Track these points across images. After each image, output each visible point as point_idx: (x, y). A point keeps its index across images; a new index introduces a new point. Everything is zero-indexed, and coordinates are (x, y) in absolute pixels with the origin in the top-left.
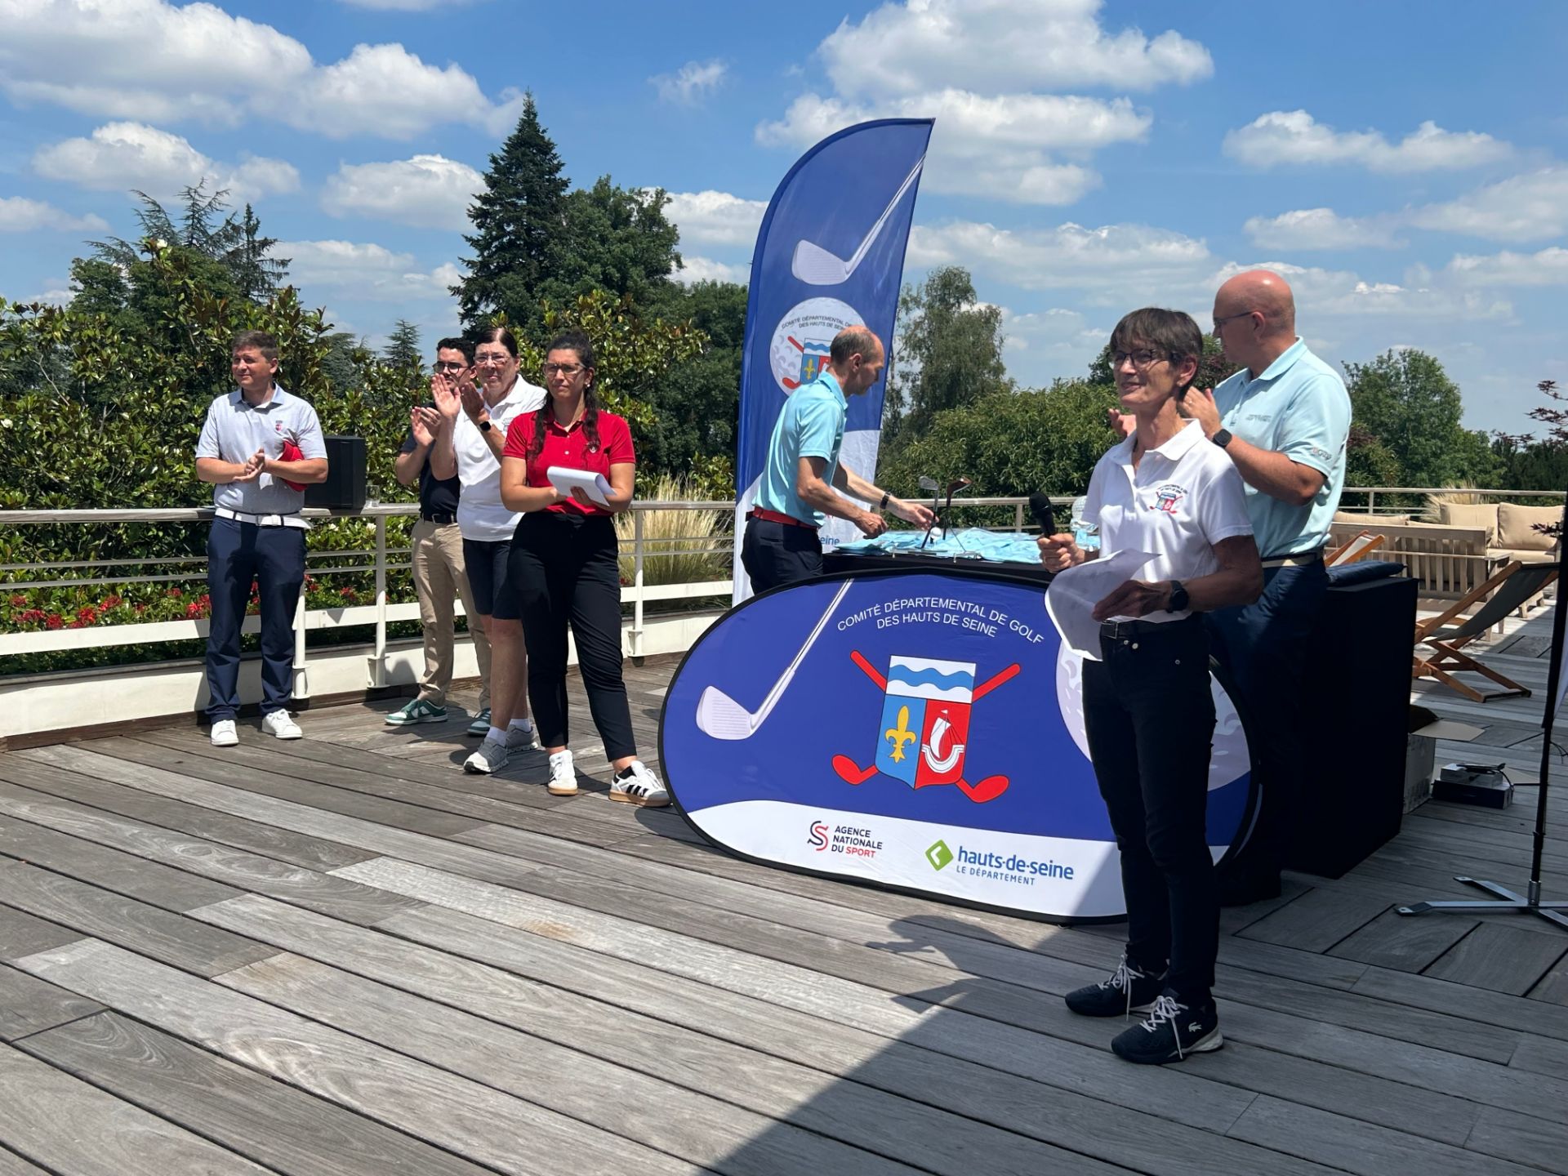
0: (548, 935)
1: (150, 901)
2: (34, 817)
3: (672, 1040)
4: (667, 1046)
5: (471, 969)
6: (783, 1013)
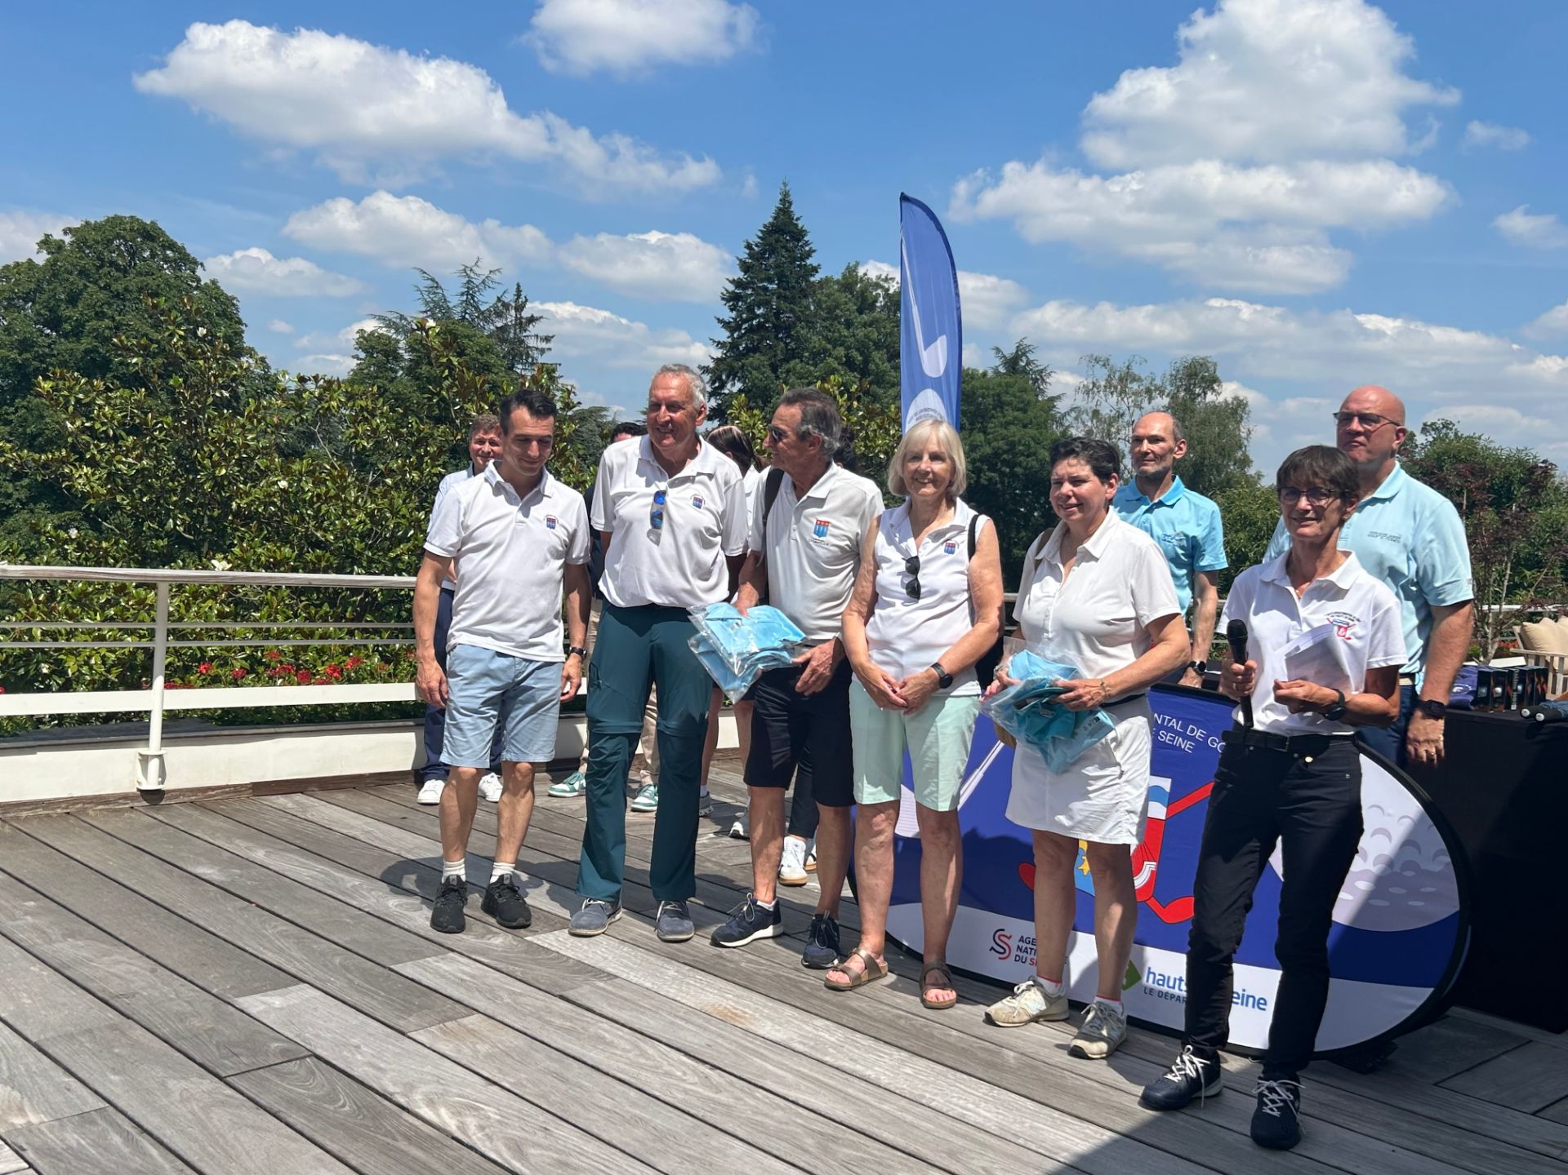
0: (725, 1019)
1: (361, 952)
2: (267, 862)
3: (835, 1139)
4: (831, 1145)
5: (649, 1047)
6: (949, 1123)
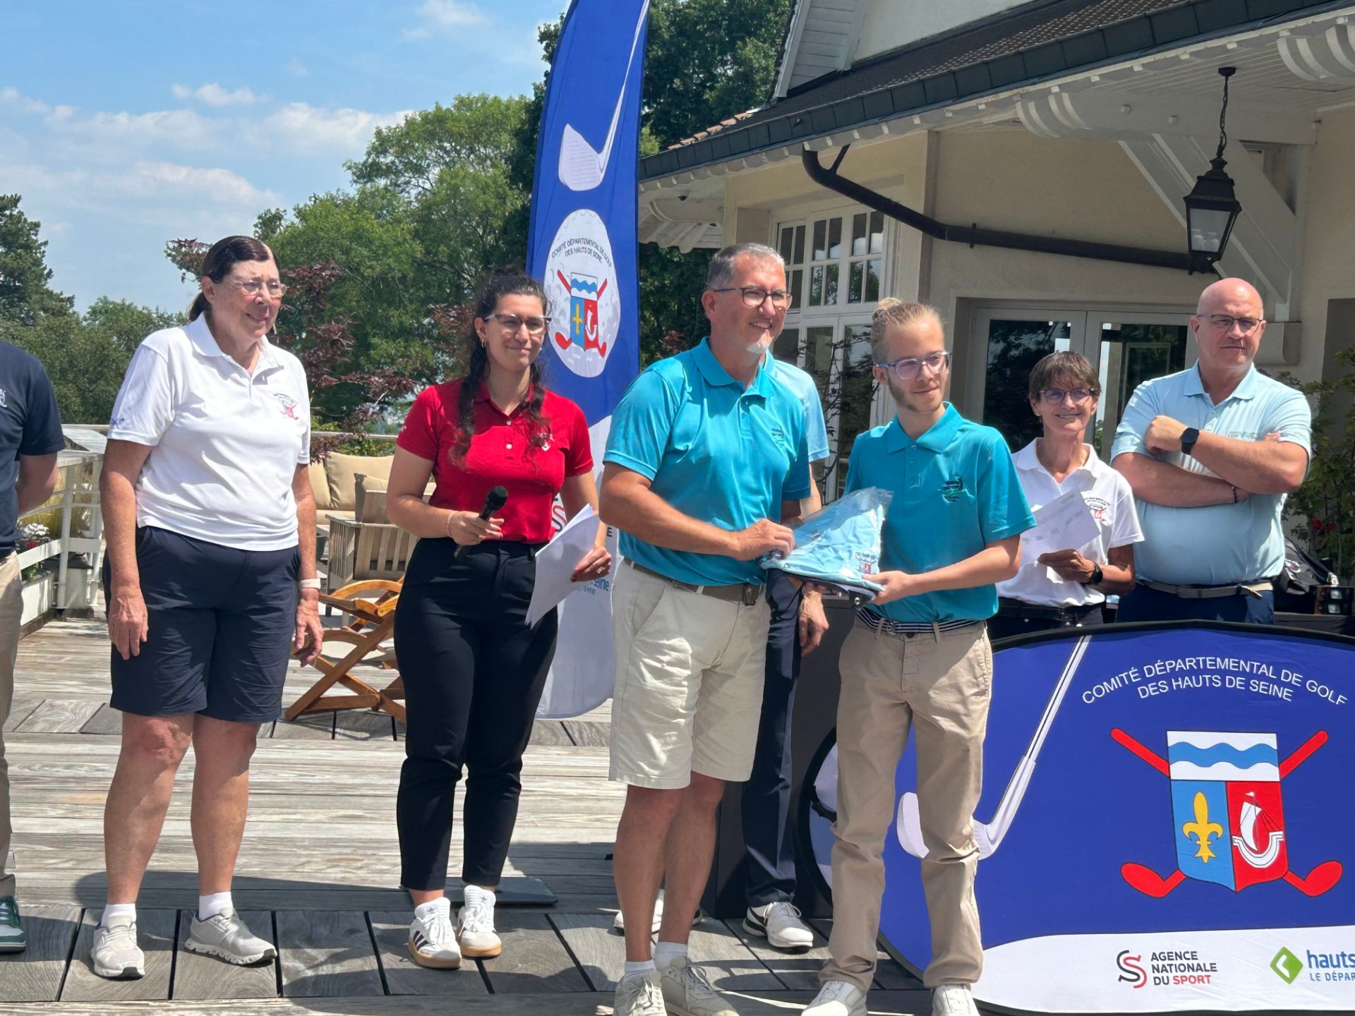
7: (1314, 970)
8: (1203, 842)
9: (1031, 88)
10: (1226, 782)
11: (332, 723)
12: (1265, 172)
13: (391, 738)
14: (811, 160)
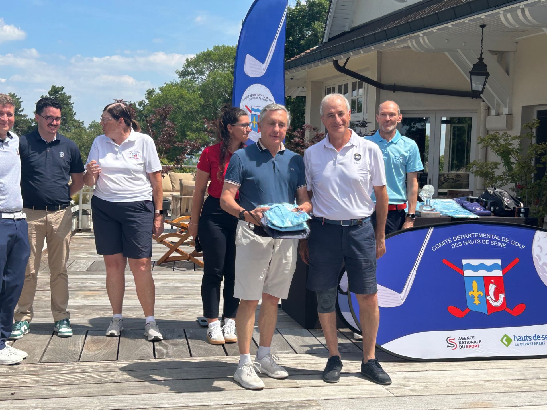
0: (481, 407)
7: (516, 342)
8: (476, 298)
9: (413, 35)
10: (484, 277)
11: (173, 266)
12: (498, 61)
13: (193, 270)
14: (336, 63)
